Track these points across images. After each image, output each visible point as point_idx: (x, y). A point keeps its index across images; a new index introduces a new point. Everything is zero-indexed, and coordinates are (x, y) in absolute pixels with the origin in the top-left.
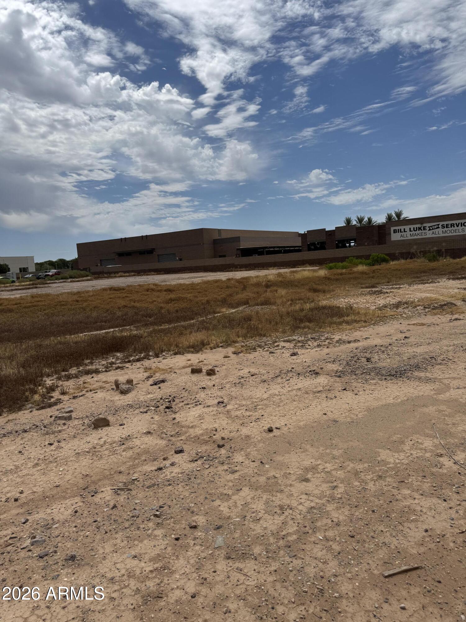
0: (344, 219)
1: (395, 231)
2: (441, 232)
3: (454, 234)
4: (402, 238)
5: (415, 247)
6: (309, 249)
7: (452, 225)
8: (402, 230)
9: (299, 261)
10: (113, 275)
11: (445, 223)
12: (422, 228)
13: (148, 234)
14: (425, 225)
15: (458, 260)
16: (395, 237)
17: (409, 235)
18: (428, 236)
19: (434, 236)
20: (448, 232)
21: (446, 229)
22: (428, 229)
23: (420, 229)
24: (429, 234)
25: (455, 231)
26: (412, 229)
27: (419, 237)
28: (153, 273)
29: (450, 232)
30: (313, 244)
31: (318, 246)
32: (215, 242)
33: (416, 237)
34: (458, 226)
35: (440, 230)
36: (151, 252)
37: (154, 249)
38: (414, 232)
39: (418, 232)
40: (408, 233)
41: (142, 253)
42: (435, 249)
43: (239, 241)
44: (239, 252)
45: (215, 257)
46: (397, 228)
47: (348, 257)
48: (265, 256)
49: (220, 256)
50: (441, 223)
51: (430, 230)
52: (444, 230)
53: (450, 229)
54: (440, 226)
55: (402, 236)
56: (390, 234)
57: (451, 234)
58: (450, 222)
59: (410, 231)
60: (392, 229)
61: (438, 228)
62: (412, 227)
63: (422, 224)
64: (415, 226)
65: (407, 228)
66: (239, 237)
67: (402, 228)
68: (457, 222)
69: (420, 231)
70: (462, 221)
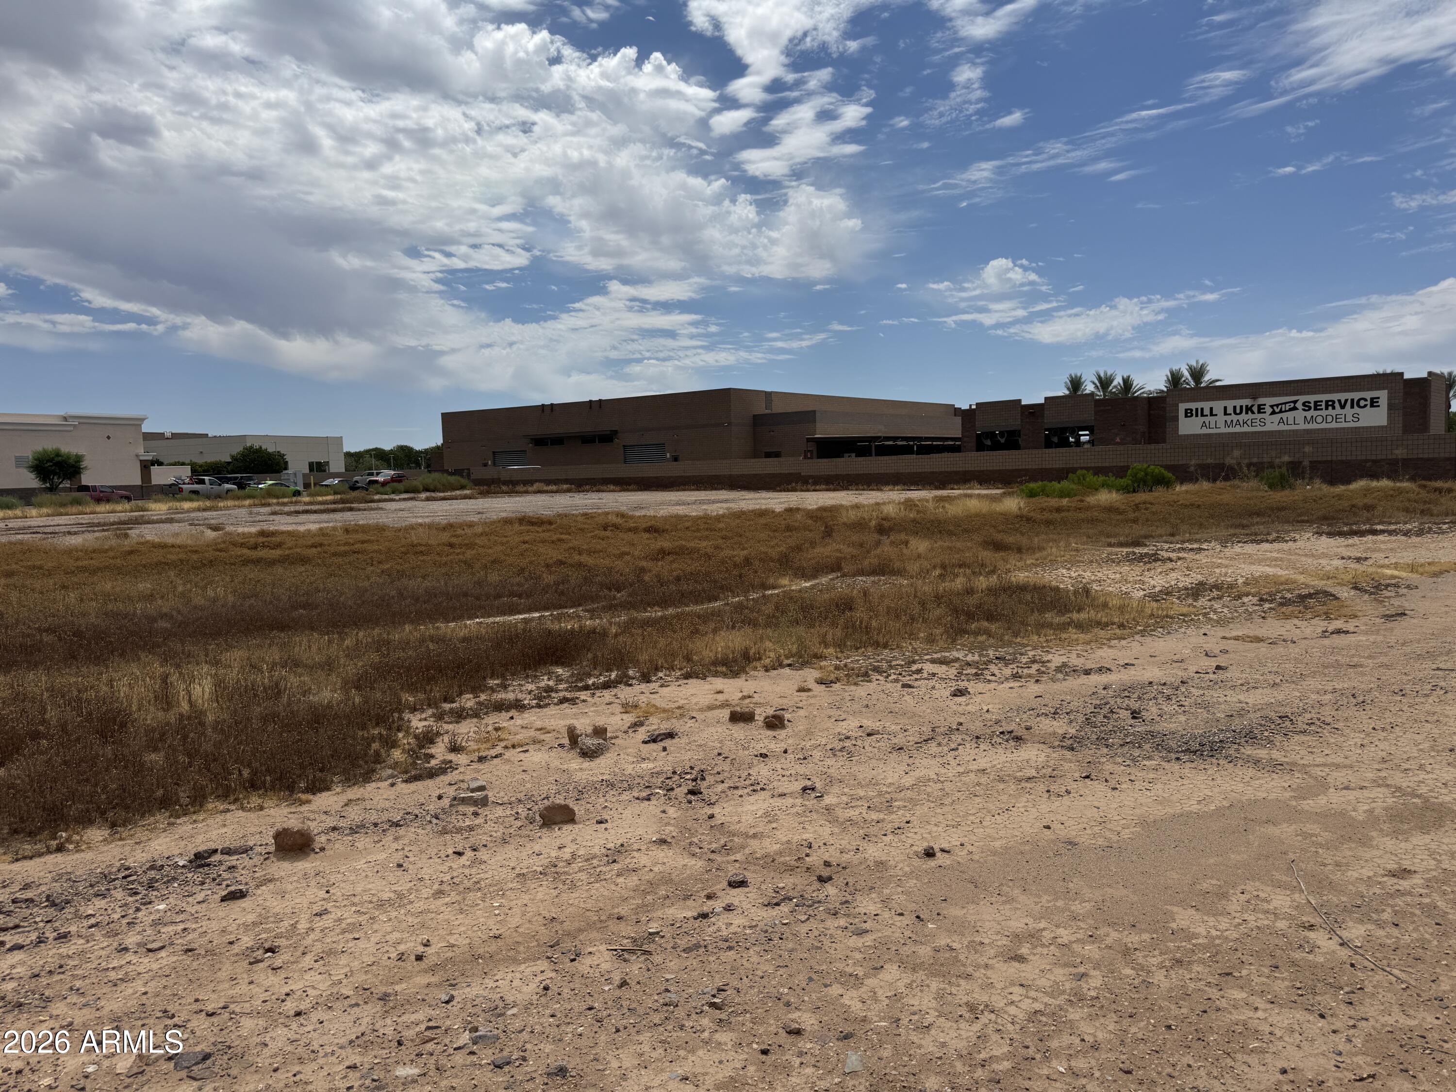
1: (1188, 413)
2: (1300, 420)
3: (1334, 425)
4: (1205, 431)
5: (1236, 453)
6: (980, 447)
7: (1330, 404)
8: (1207, 412)
9: (956, 473)
10: (520, 488)
11: (1312, 398)
12: (1255, 409)
13: (604, 397)
14: (1261, 401)
15: (1341, 489)
16: (1188, 427)
17: (1221, 424)
18: (1269, 427)
19: (1282, 427)
20: (1319, 419)
21: (1312, 412)
22: (1269, 410)
23: (1249, 409)
24: (1272, 424)
25: (1336, 418)
26: (1230, 410)
27: (1246, 429)
28: (612, 487)
29: (1325, 419)
30: (991, 435)
31: (1003, 441)
32: (758, 421)
33: (1238, 429)
34: (1343, 407)
35: (1300, 414)
36: (607, 438)
37: (616, 432)
38: (1235, 418)
39: (1244, 417)
40: (1221, 418)
41: (587, 439)
42: (1286, 458)
43: (814, 421)
44: (812, 447)
45: (755, 455)
46: (1193, 406)
47: (1074, 470)
48: (873, 458)
49: (768, 455)
50: (1302, 399)
51: (1273, 413)
52: (1309, 414)
53: (1324, 413)
54: (1299, 405)
55: (1204, 425)
56: (1176, 419)
57: (1324, 426)
58: (1324, 397)
59: (1226, 414)
60: (1182, 407)
61: (1295, 408)
62: (1230, 404)
63: (1254, 398)
64: (1238, 403)
65: (1218, 406)
66: (814, 412)
67: (1206, 405)
68: (1343, 396)
69: (1250, 416)
70: (1356, 396)
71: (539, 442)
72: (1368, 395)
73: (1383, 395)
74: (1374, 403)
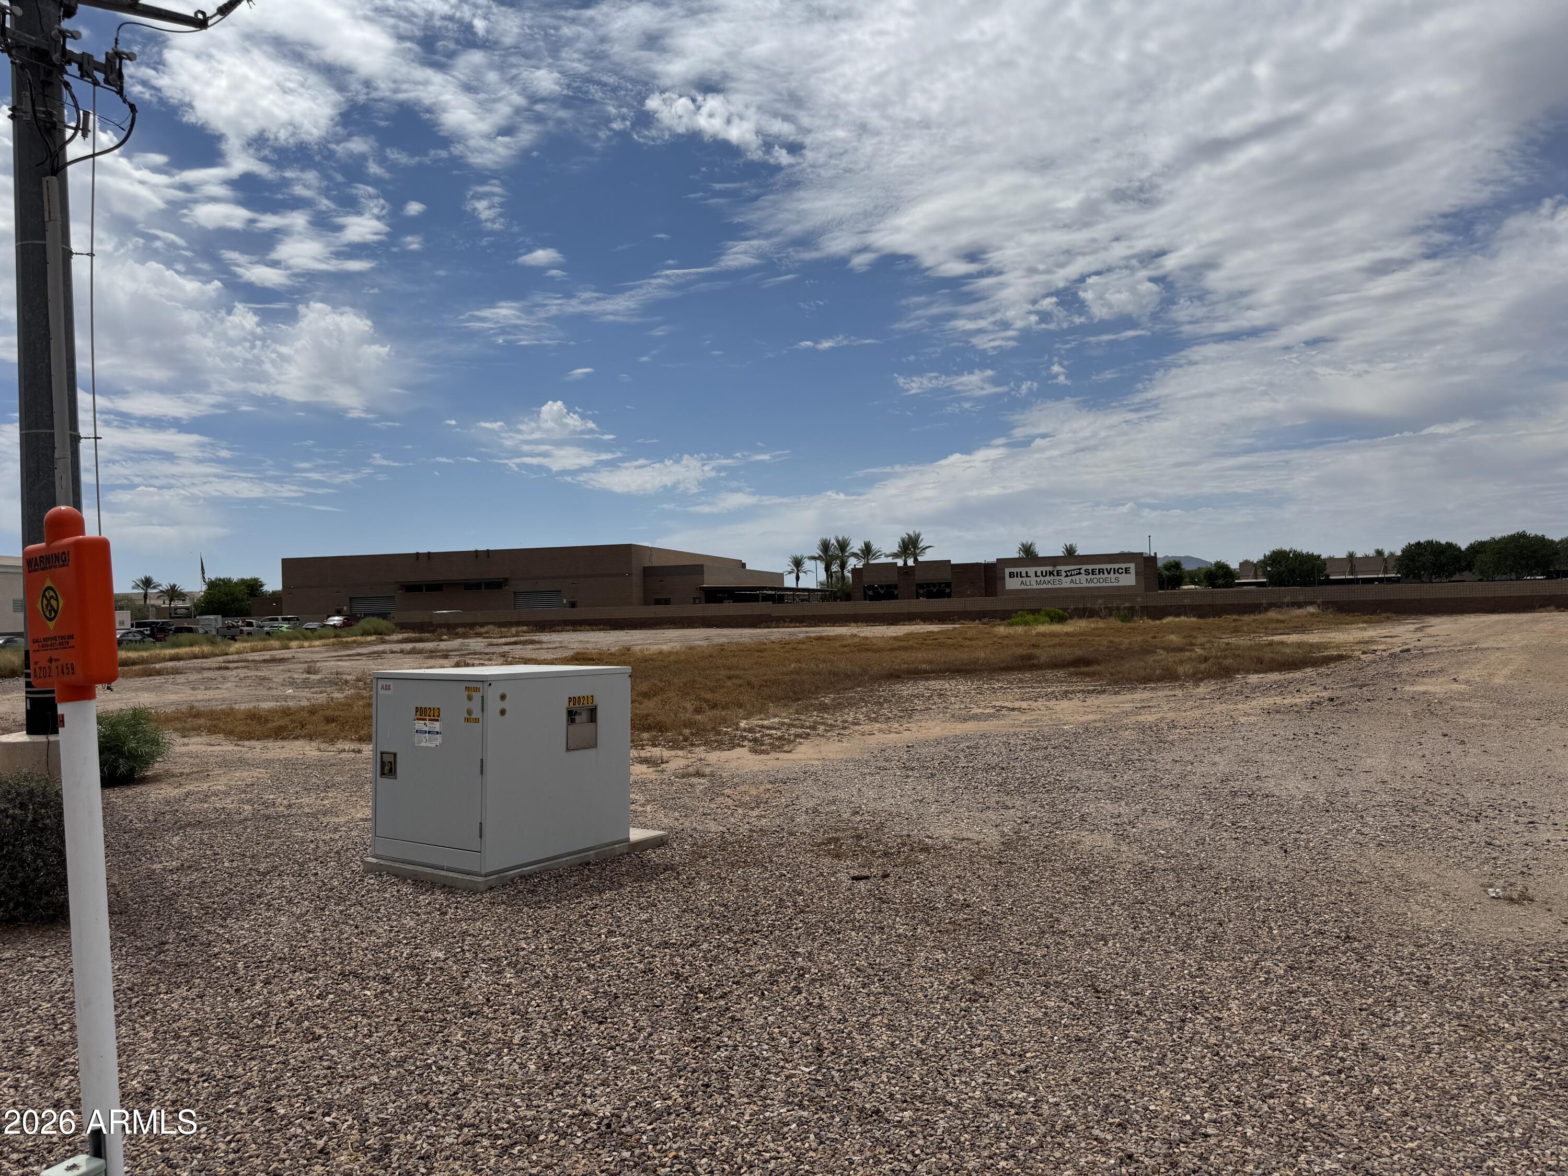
0: (817, 543)
1: (1011, 575)
2: (1084, 581)
3: (1104, 584)
4: (1023, 587)
6: (866, 597)
7: (1101, 571)
8: (1024, 574)
9: (902, 614)
11: (1090, 567)
12: (1055, 573)
14: (1059, 568)
16: (1012, 584)
17: (1033, 583)
18: (1064, 585)
19: (1073, 585)
20: (1095, 581)
21: (1091, 576)
22: (1064, 574)
23: (1051, 573)
24: (1066, 583)
25: (1105, 580)
26: (1039, 574)
27: (1050, 586)
29: (1099, 581)
30: (871, 587)
31: (882, 592)
33: (1045, 586)
34: (1109, 573)
35: (1083, 577)
36: (496, 585)
37: (506, 580)
38: (1042, 579)
39: (1048, 578)
40: (1033, 579)
41: (471, 586)
42: (1127, 605)
43: (702, 573)
44: (700, 594)
45: (646, 602)
46: (1015, 570)
49: (658, 602)
50: (1084, 567)
51: (1067, 576)
52: (1089, 577)
53: (1098, 576)
54: (1082, 571)
55: (1022, 583)
56: (1004, 578)
57: (1098, 585)
58: (1097, 567)
59: (1036, 576)
60: (1007, 571)
61: (1080, 573)
62: (1039, 570)
63: (1054, 566)
64: (1044, 569)
65: (1031, 570)
66: (702, 566)
67: (1023, 570)
68: (1109, 566)
69: (1052, 577)
70: (1117, 566)
71: (411, 588)
72: (1124, 566)
73: (1132, 566)
74: (1127, 571)
